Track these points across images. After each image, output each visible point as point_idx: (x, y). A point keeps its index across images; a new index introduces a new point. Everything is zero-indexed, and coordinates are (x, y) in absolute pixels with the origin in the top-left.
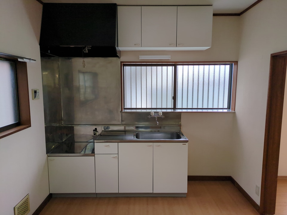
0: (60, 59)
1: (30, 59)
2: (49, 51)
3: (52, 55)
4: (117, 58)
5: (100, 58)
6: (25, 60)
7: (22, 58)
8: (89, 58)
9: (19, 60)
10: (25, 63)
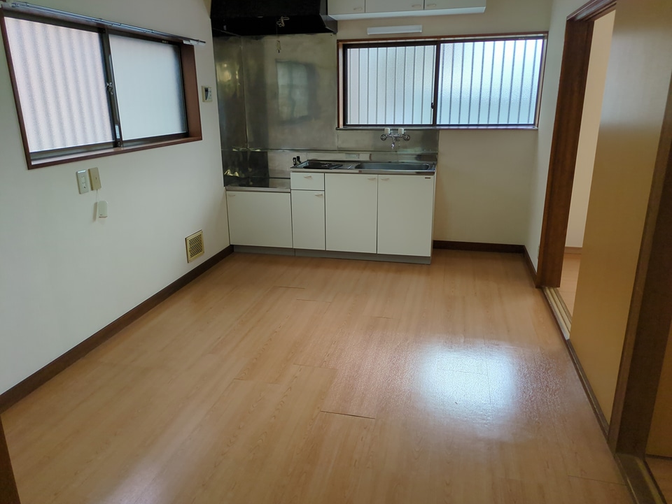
0: (243, 39)
1: (197, 41)
2: (225, 27)
3: (230, 33)
4: (332, 34)
5: (304, 35)
6: (192, 42)
7: (188, 39)
8: (288, 35)
9: (185, 42)
10: (191, 47)
